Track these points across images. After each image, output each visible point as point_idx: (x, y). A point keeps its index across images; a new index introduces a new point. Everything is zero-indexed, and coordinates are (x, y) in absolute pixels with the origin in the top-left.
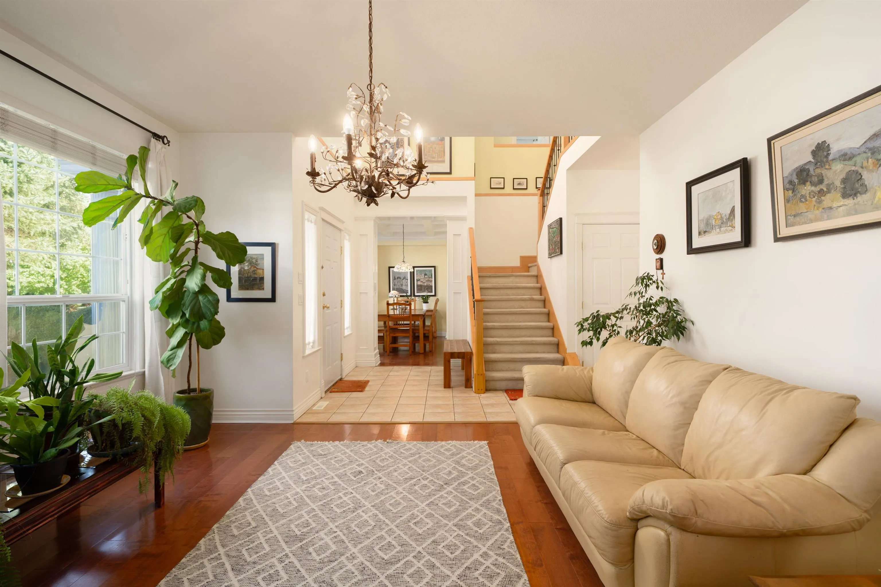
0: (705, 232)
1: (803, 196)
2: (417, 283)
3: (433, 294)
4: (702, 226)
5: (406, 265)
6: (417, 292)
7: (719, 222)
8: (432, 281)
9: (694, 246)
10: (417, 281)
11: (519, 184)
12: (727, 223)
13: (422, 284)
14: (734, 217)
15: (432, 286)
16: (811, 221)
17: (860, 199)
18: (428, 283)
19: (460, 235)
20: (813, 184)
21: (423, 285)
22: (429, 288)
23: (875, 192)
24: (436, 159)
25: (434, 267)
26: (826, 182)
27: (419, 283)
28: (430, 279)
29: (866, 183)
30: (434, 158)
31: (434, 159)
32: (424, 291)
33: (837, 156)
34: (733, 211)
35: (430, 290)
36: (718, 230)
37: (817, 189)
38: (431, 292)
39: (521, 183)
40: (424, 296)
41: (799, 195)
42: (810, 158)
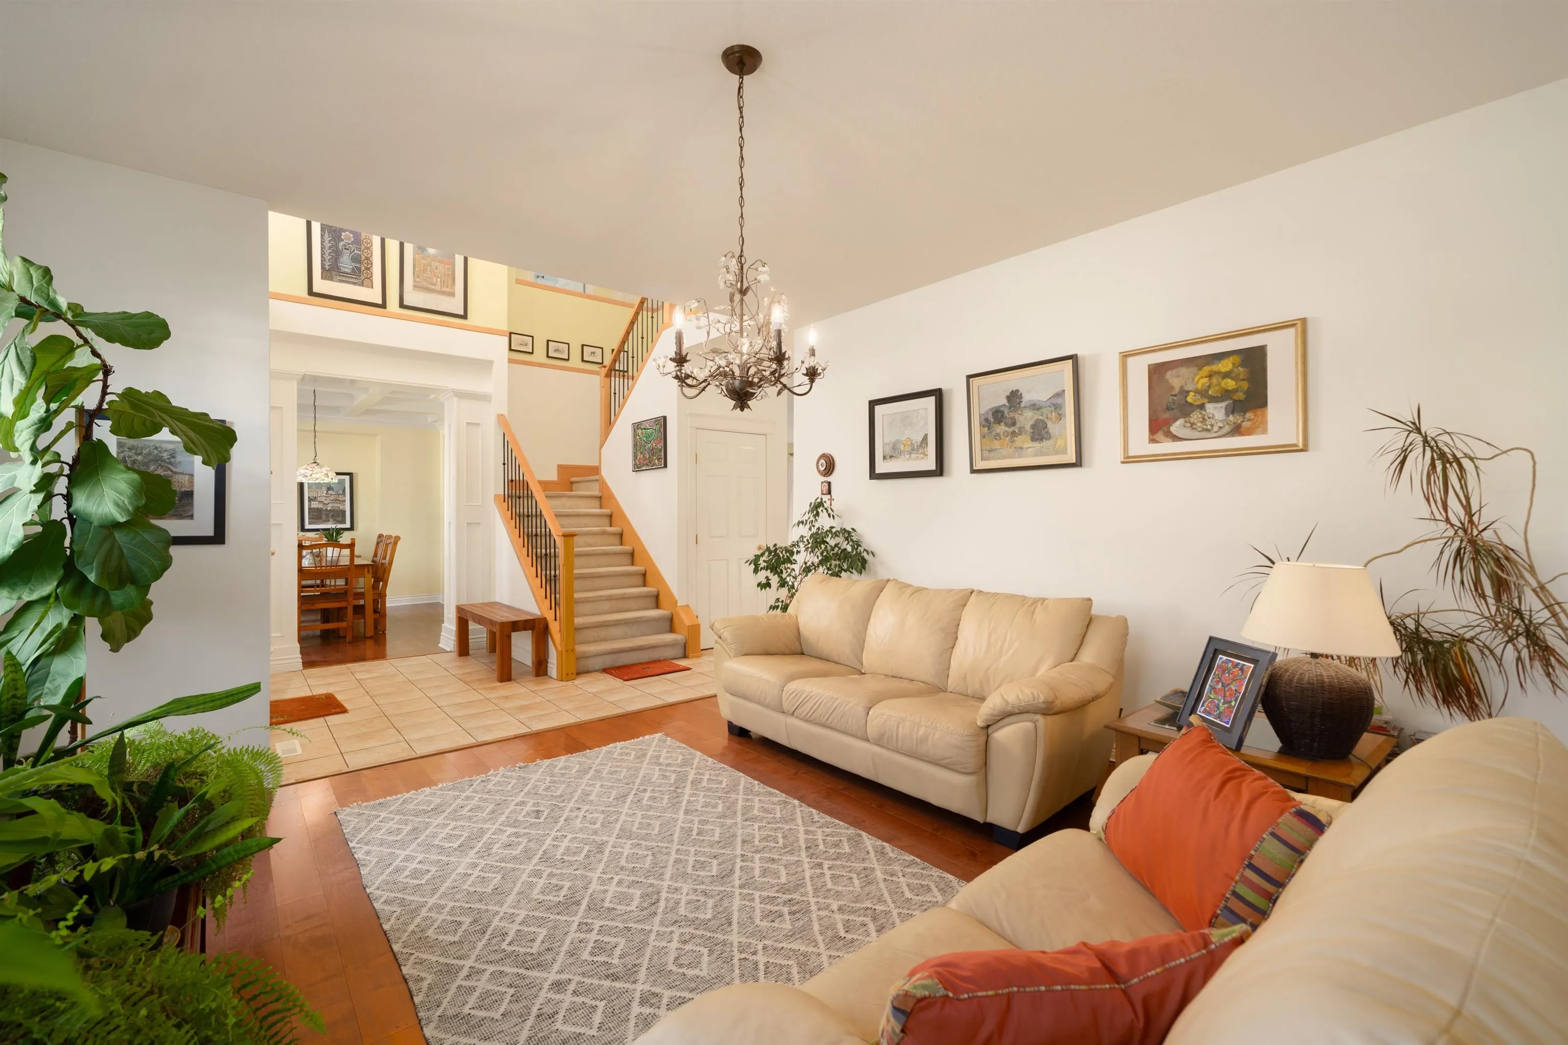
0: (891, 457)
1: (998, 434)
2: (310, 505)
3: (348, 525)
4: (888, 450)
5: (324, 470)
6: (310, 523)
7: (909, 448)
8: (344, 501)
9: (877, 471)
10: (310, 500)
11: (557, 350)
12: (918, 450)
13: (320, 506)
14: (927, 444)
15: (344, 512)
16: (1004, 458)
17: (1045, 443)
18: (336, 505)
19: (478, 424)
20: (1006, 425)
21: (324, 508)
22: (339, 515)
23: (1056, 441)
24: (438, 288)
25: (350, 474)
26: (1018, 425)
27: (315, 505)
28: (341, 498)
29: (1050, 431)
30: (434, 285)
31: (433, 287)
32: (327, 521)
33: (1028, 405)
34: (925, 438)
35: (340, 519)
36: (908, 456)
37: (1010, 430)
38: (344, 522)
39: (560, 349)
40: (328, 530)
41: (994, 433)
42: (1005, 402)
